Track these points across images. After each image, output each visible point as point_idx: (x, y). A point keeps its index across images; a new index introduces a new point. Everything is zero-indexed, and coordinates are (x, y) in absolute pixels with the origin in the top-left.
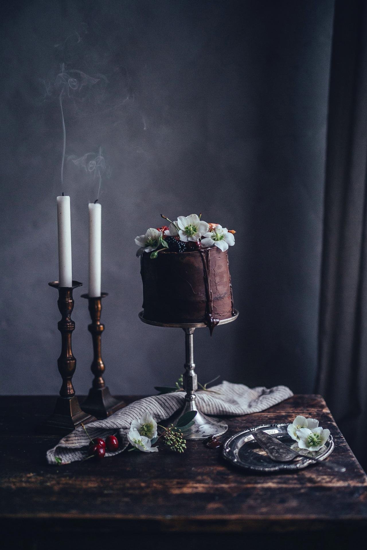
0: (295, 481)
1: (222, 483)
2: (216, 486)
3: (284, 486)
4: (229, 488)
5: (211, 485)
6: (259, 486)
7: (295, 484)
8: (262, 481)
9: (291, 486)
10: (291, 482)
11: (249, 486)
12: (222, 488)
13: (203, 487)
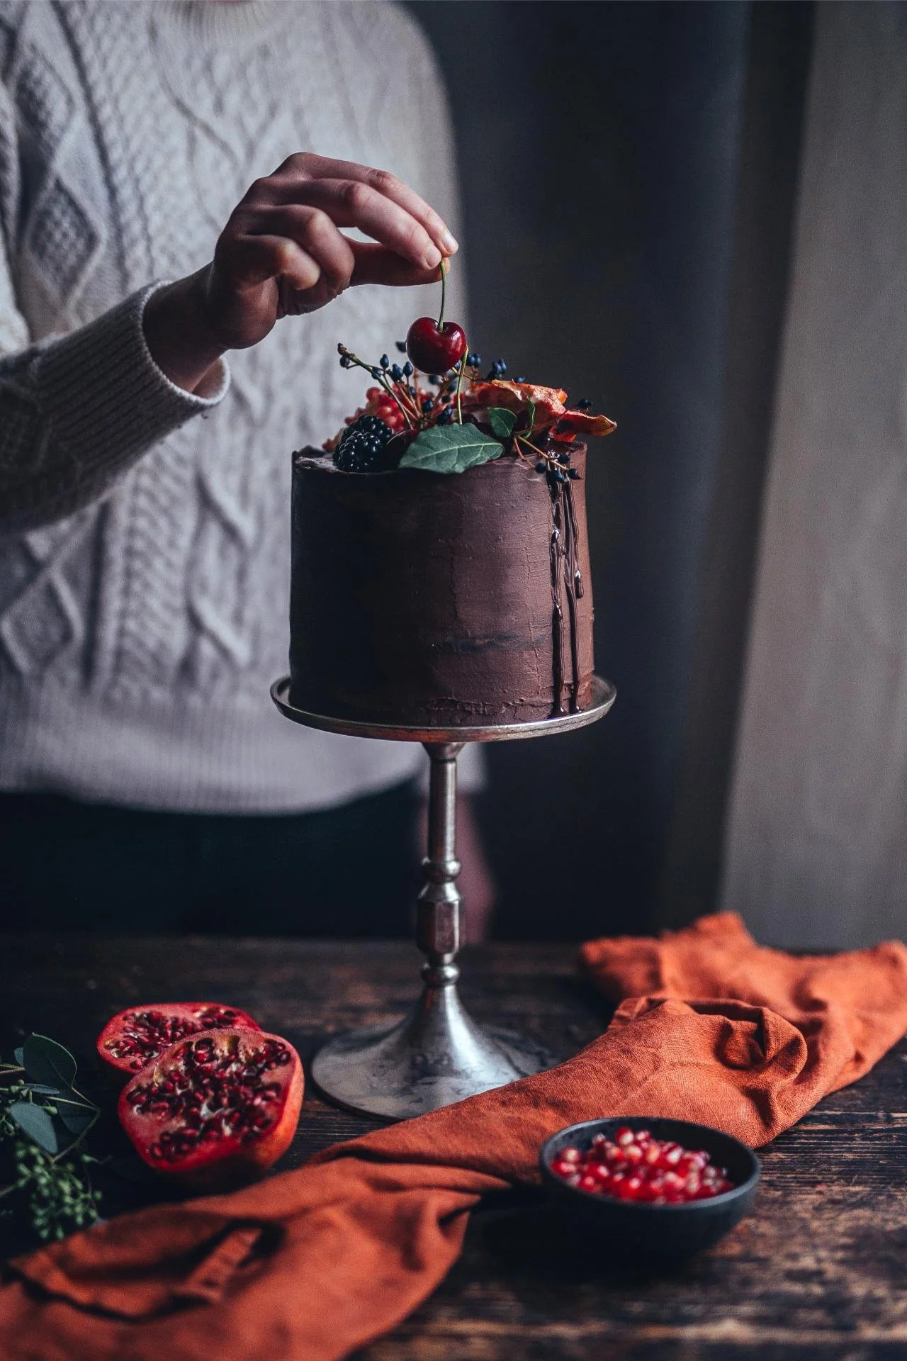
0: (817, 1315)
1: (558, 1319)
2: (535, 1332)
3: (782, 1335)
4: (583, 1340)
5: (515, 1329)
6: (690, 1332)
7: (819, 1327)
8: (697, 1310)
9: (807, 1337)
10: (802, 1315)
11: (656, 1333)
12: (557, 1340)
13: (487, 1336)
